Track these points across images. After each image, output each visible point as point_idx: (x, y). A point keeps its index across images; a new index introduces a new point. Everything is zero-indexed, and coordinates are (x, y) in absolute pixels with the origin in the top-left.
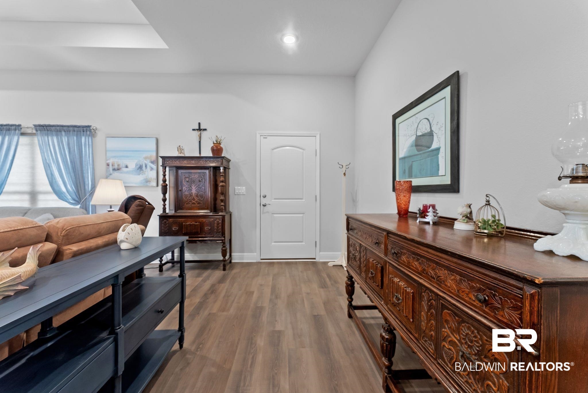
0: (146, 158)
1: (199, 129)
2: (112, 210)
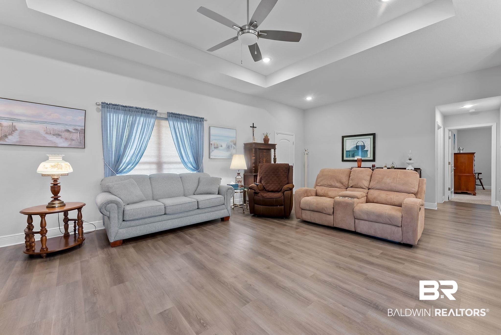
0: (231, 142)
1: (253, 127)
2: (240, 172)
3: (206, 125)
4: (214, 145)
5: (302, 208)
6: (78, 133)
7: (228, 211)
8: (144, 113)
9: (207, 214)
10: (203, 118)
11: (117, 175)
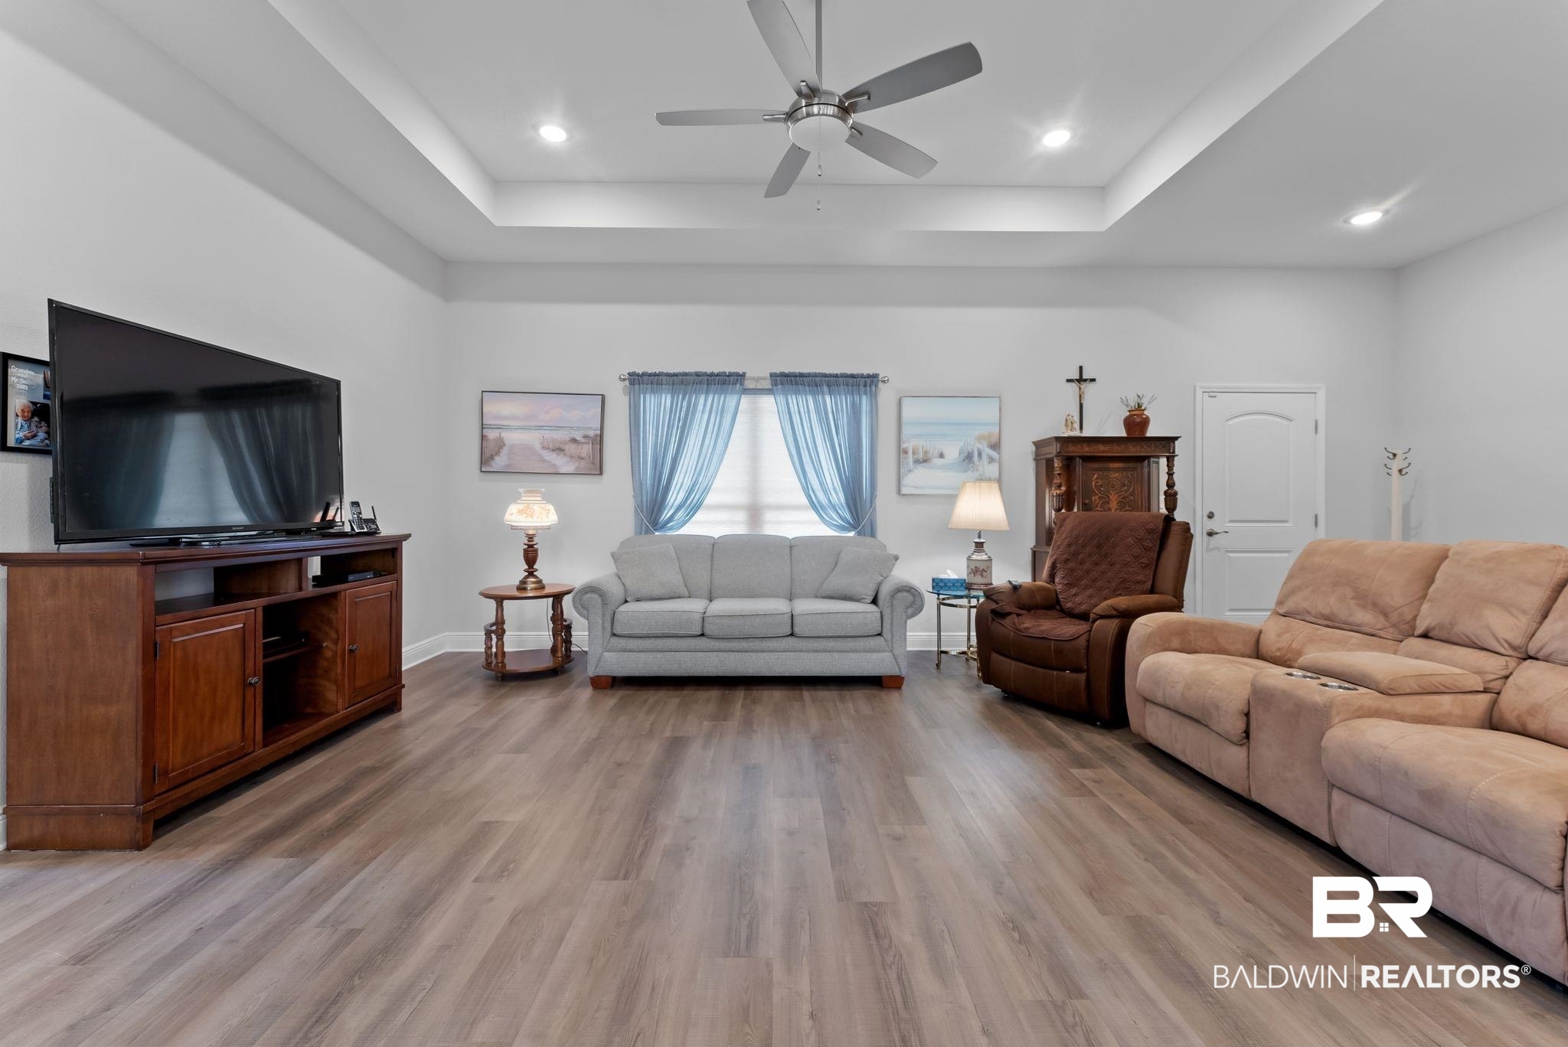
0: (980, 438)
1: (1081, 380)
2: (982, 540)
3: (886, 395)
4: (914, 453)
5: (1146, 696)
6: (589, 443)
7: (896, 659)
8: (715, 384)
9: (822, 655)
10: (875, 376)
11: (657, 533)
